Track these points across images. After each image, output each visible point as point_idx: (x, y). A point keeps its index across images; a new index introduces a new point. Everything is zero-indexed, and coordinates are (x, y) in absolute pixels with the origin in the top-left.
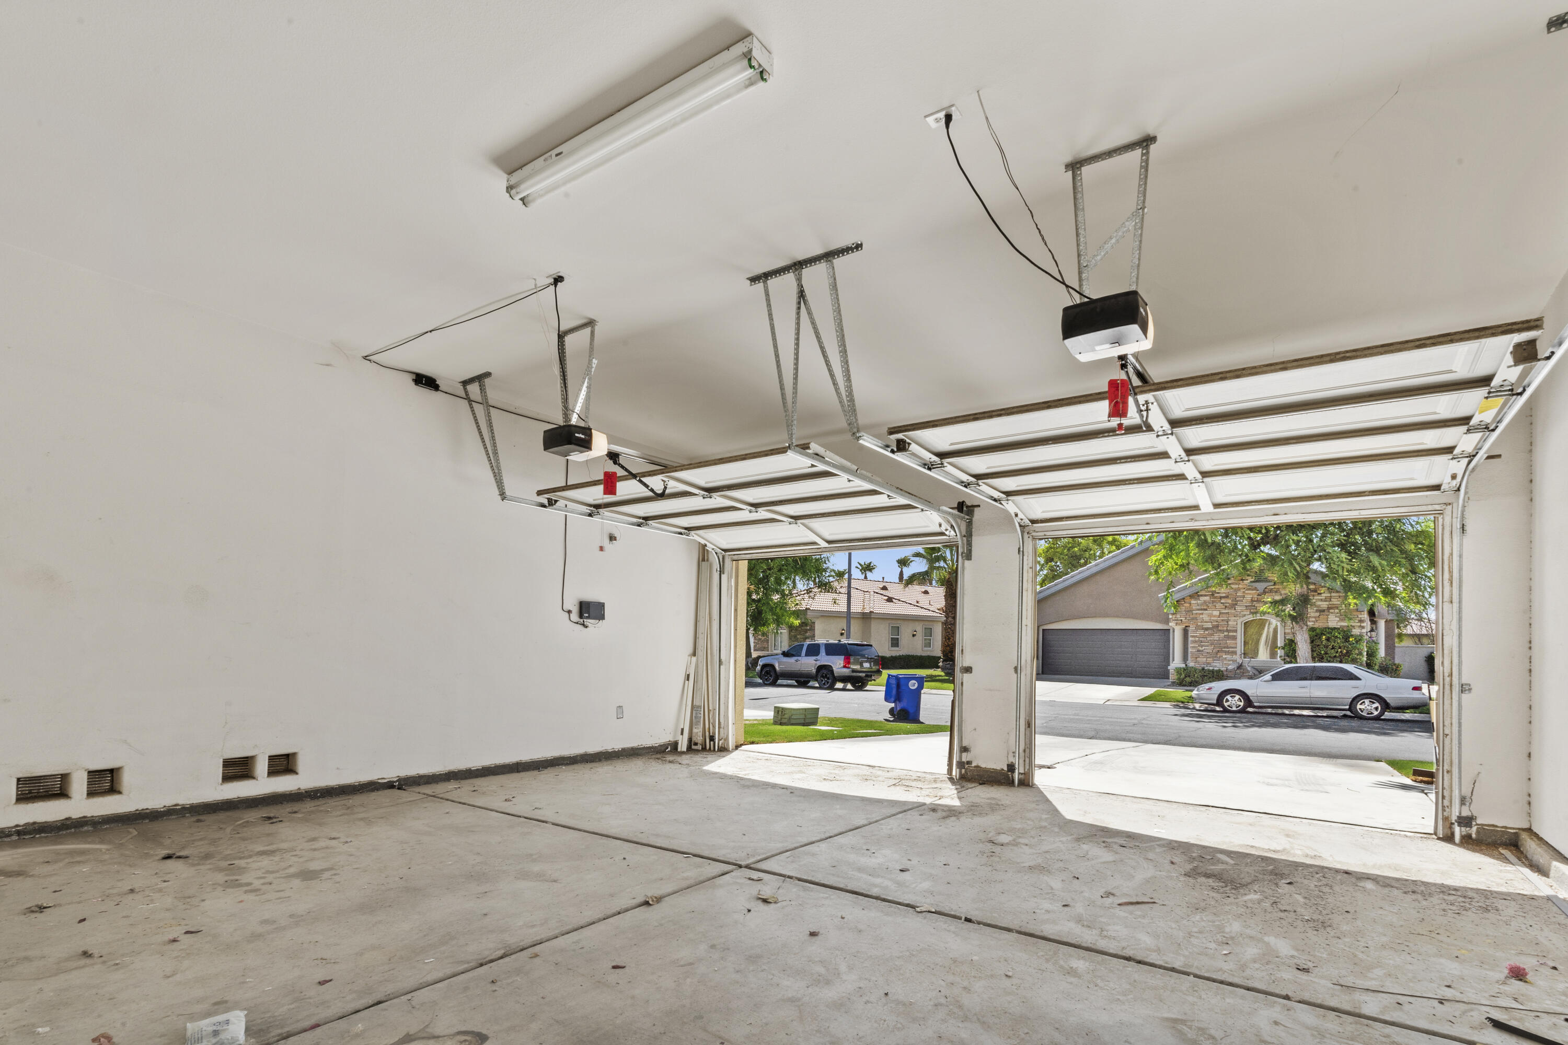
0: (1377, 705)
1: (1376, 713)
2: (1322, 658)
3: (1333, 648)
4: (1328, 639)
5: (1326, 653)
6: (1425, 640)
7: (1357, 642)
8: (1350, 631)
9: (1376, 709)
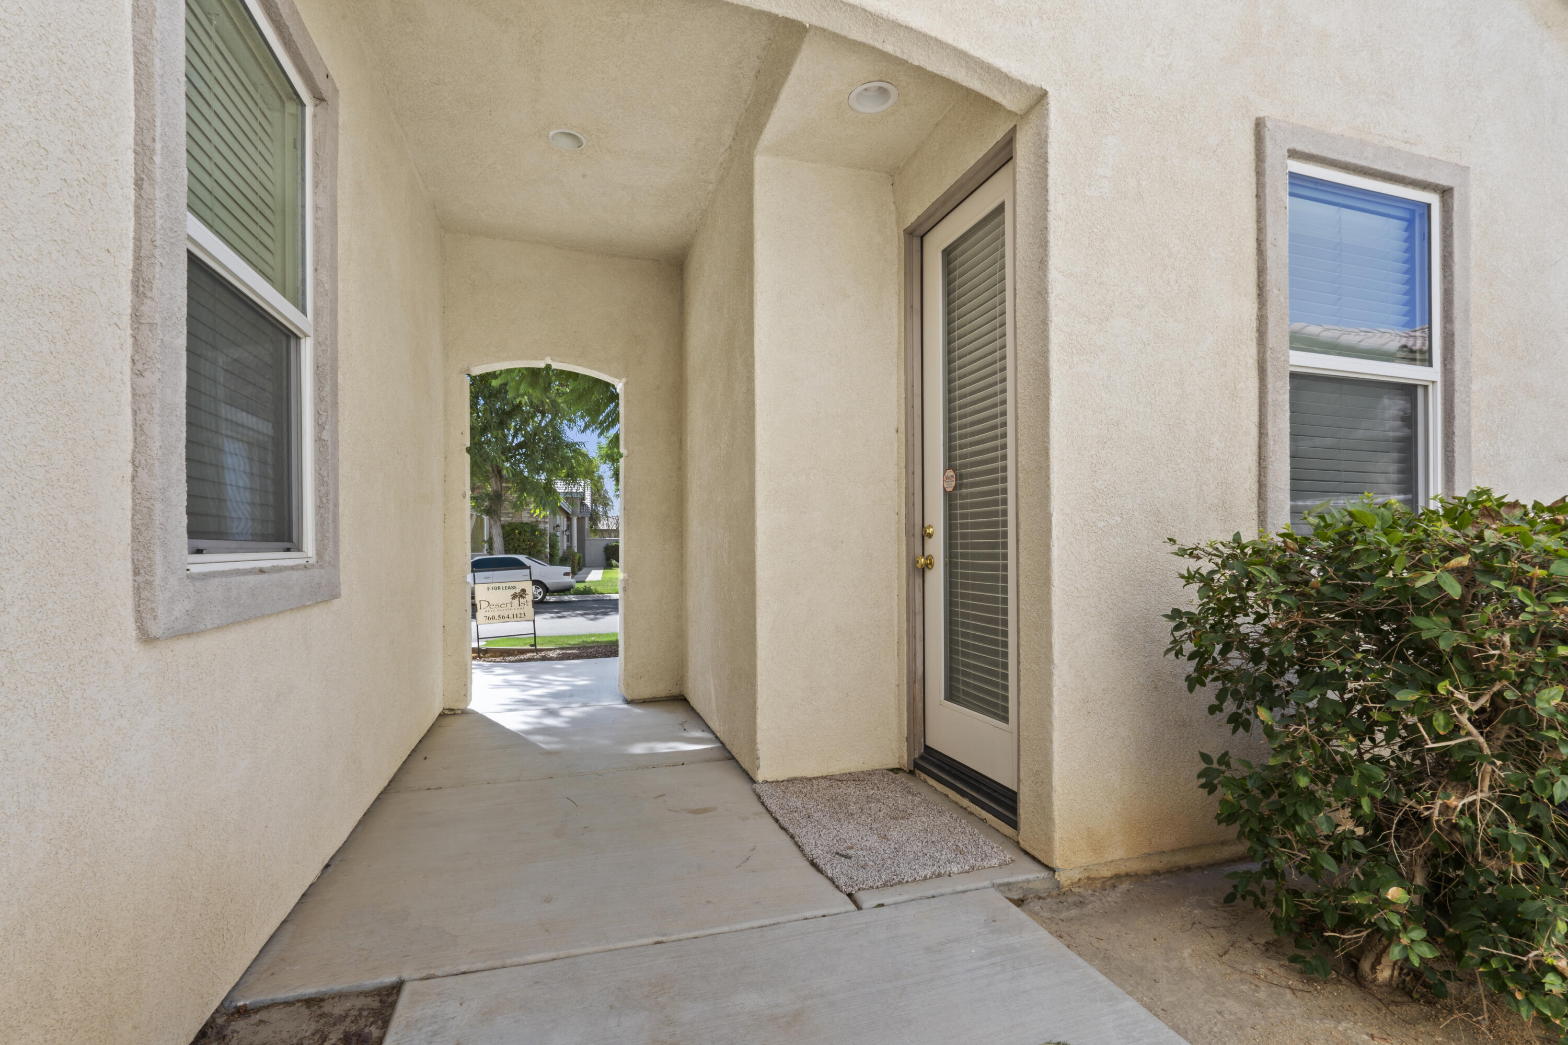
0: (540, 590)
1: (540, 597)
2: (516, 550)
3: (524, 541)
4: (520, 534)
5: (519, 546)
6: (605, 534)
7: (541, 535)
8: (537, 526)
9: (540, 593)
